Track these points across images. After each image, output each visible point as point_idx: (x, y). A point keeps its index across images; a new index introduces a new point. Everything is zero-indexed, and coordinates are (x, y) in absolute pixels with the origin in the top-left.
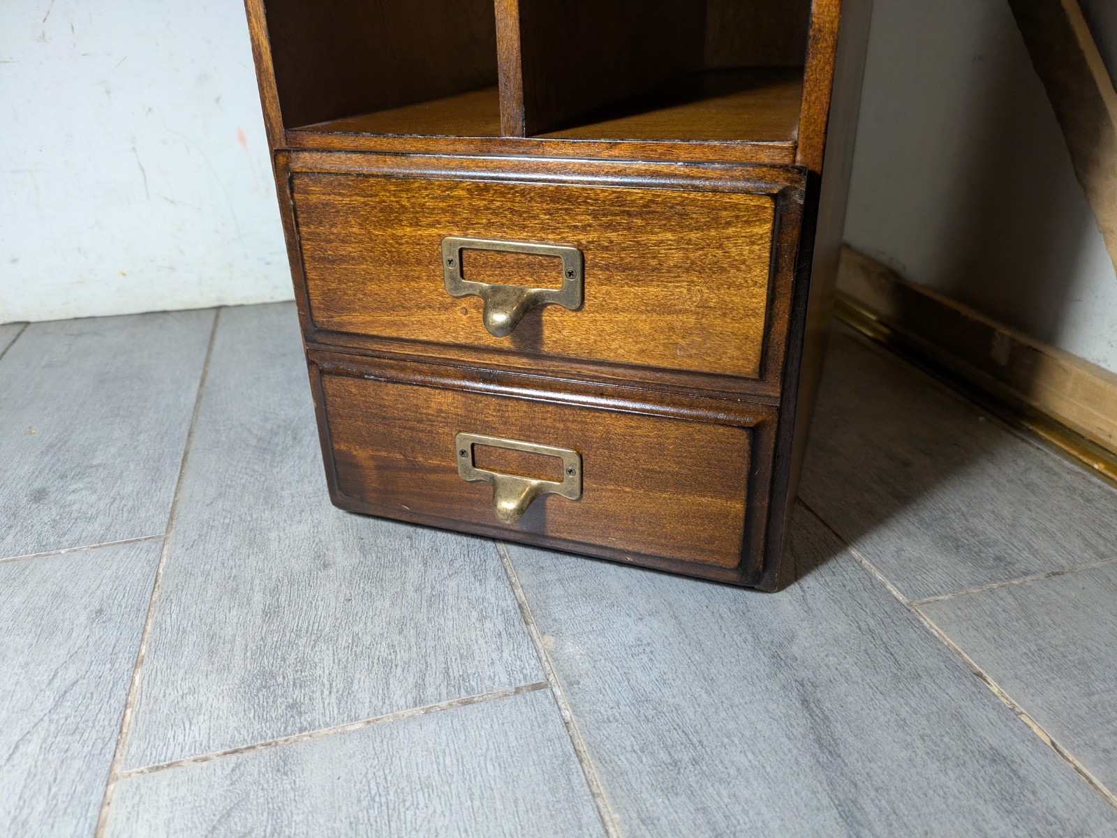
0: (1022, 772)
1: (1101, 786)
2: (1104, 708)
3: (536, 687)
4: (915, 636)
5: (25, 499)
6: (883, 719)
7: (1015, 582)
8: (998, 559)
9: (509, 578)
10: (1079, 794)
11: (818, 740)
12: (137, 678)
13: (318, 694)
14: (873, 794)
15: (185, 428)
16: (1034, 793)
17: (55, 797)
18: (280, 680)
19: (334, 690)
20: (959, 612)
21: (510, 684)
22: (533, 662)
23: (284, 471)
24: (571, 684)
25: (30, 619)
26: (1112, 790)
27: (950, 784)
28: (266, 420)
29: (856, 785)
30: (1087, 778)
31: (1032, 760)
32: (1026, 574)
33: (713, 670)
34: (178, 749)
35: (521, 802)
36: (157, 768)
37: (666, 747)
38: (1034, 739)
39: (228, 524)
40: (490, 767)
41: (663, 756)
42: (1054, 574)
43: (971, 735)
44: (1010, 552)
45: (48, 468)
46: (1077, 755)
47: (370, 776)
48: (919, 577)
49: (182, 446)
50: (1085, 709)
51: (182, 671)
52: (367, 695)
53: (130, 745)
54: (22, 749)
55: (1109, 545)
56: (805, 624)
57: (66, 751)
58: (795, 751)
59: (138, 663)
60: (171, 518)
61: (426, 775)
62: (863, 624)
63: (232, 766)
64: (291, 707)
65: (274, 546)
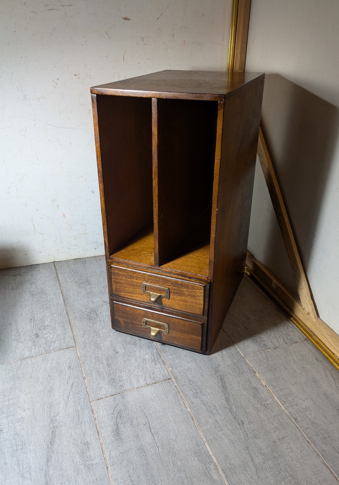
0: (259, 391)
1: (272, 392)
2: (276, 378)
3: (169, 379)
4: (244, 364)
5: (34, 337)
6: (235, 382)
7: (266, 350)
8: (264, 345)
9: (159, 354)
10: (267, 394)
11: (223, 387)
12: (85, 381)
13: (125, 383)
14: (232, 396)
15: (65, 312)
16: (260, 394)
17: (81, 406)
18: (116, 380)
19: (128, 382)
20: (253, 358)
21: (164, 379)
22: (167, 374)
23: (97, 325)
24: (176, 378)
25: (54, 370)
26: (273, 393)
27: (246, 394)
28: (86, 308)
29: (229, 395)
30: (270, 391)
31: (261, 388)
32: (269, 348)
33: (204, 374)
34: (101, 395)
35: (169, 401)
36: (99, 399)
37: (195, 390)
38: (262, 384)
39: (90, 342)
40: (163, 396)
41: (195, 391)
42: (275, 348)
43: (251, 384)
44: (267, 343)
45: (34, 327)
46: (269, 387)
47: (140, 398)
48: (247, 350)
49: (67, 319)
50: (273, 378)
51: (95, 380)
52: (135, 382)
53: (91, 395)
54: (69, 398)
55: (288, 340)
56: (222, 362)
57: (79, 397)
58: (219, 389)
59: (84, 378)
60: (75, 341)
61: (151, 397)
62: (234, 362)
63: (113, 398)
64: (121, 386)
65: (103, 348)
